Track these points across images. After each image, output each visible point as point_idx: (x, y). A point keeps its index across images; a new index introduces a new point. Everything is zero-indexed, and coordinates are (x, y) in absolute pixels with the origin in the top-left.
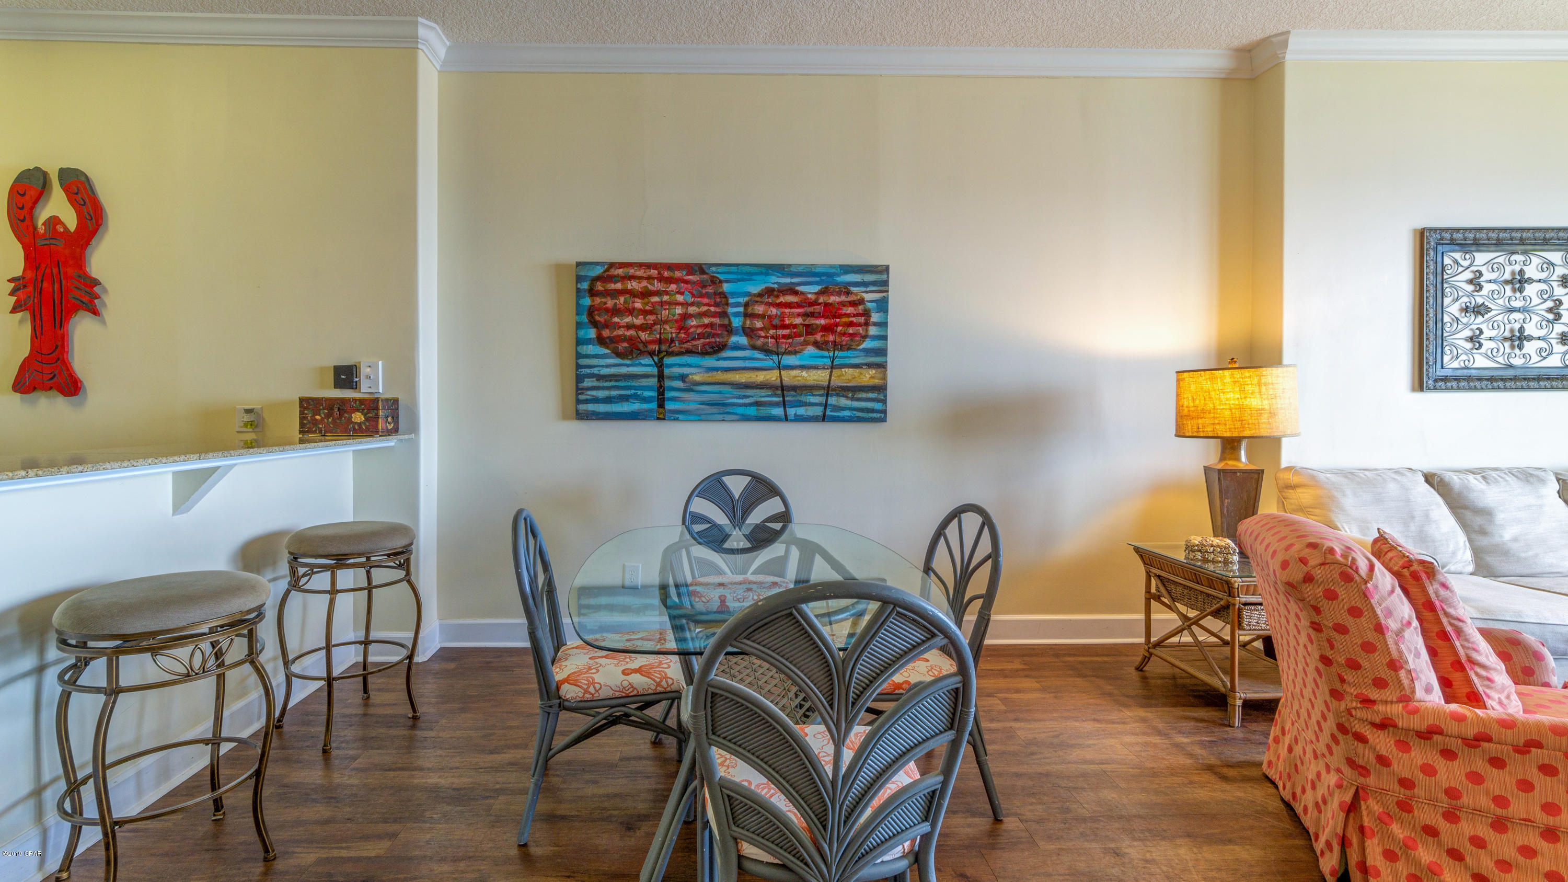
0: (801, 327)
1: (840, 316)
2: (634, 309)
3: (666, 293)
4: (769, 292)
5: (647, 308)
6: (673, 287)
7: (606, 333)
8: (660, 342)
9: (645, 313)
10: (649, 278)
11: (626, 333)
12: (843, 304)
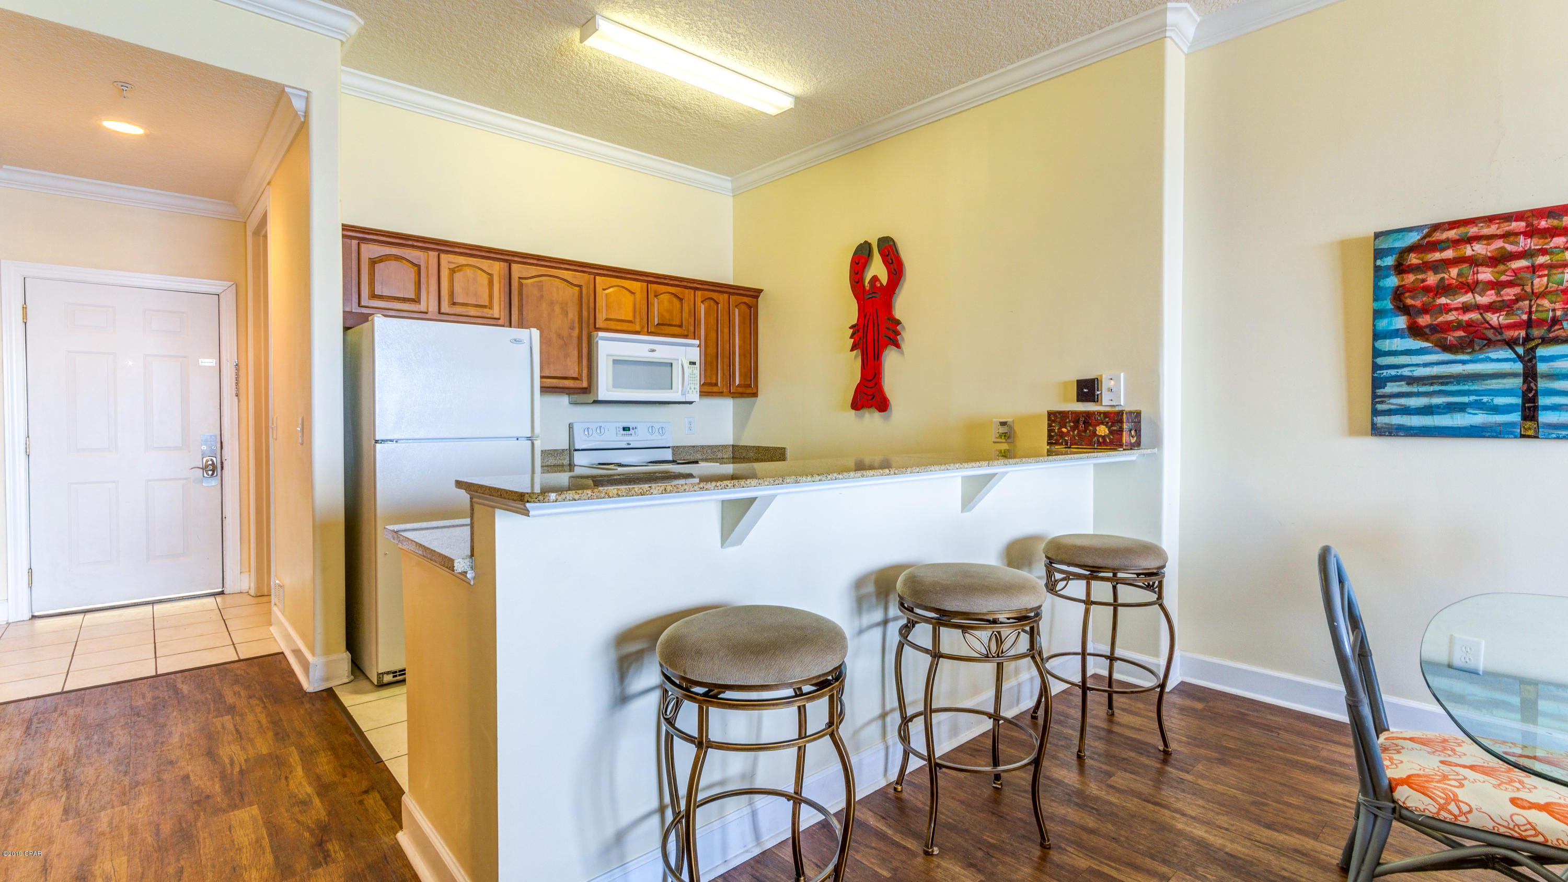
2: (1477, 282)
3: (1547, 253)
5: (1504, 278)
6: (1559, 241)
8: (1529, 324)
9: (1496, 285)
10: (1505, 236)
11: (1460, 317)
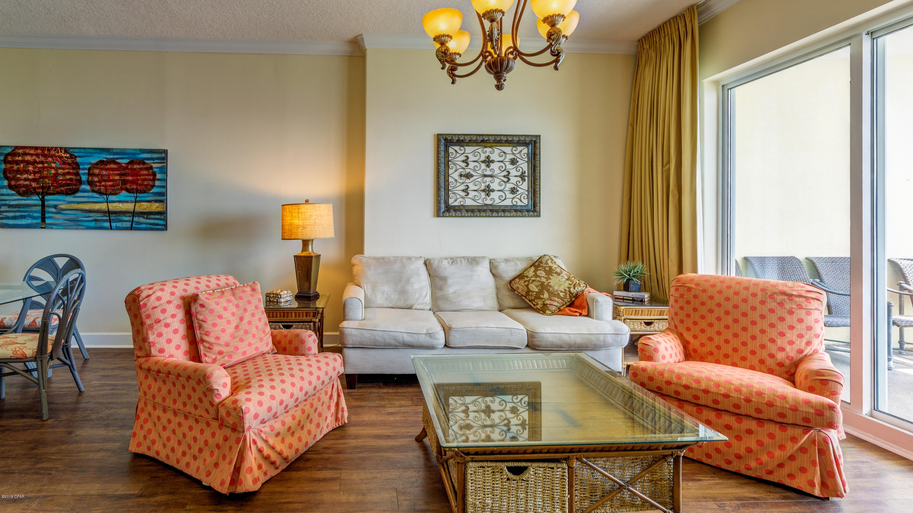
0: (118, 181)
1: (140, 175)
2: (28, 170)
3: (47, 163)
4: (101, 162)
5: (36, 170)
6: (50, 159)
7: (13, 183)
8: (43, 188)
9: (34, 172)
10: (37, 155)
11: (24, 183)
12: (141, 169)
